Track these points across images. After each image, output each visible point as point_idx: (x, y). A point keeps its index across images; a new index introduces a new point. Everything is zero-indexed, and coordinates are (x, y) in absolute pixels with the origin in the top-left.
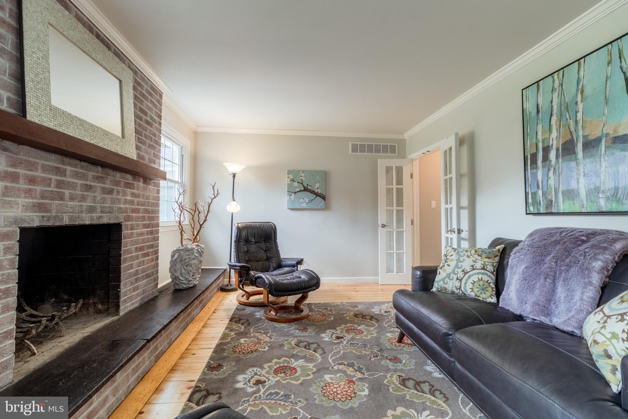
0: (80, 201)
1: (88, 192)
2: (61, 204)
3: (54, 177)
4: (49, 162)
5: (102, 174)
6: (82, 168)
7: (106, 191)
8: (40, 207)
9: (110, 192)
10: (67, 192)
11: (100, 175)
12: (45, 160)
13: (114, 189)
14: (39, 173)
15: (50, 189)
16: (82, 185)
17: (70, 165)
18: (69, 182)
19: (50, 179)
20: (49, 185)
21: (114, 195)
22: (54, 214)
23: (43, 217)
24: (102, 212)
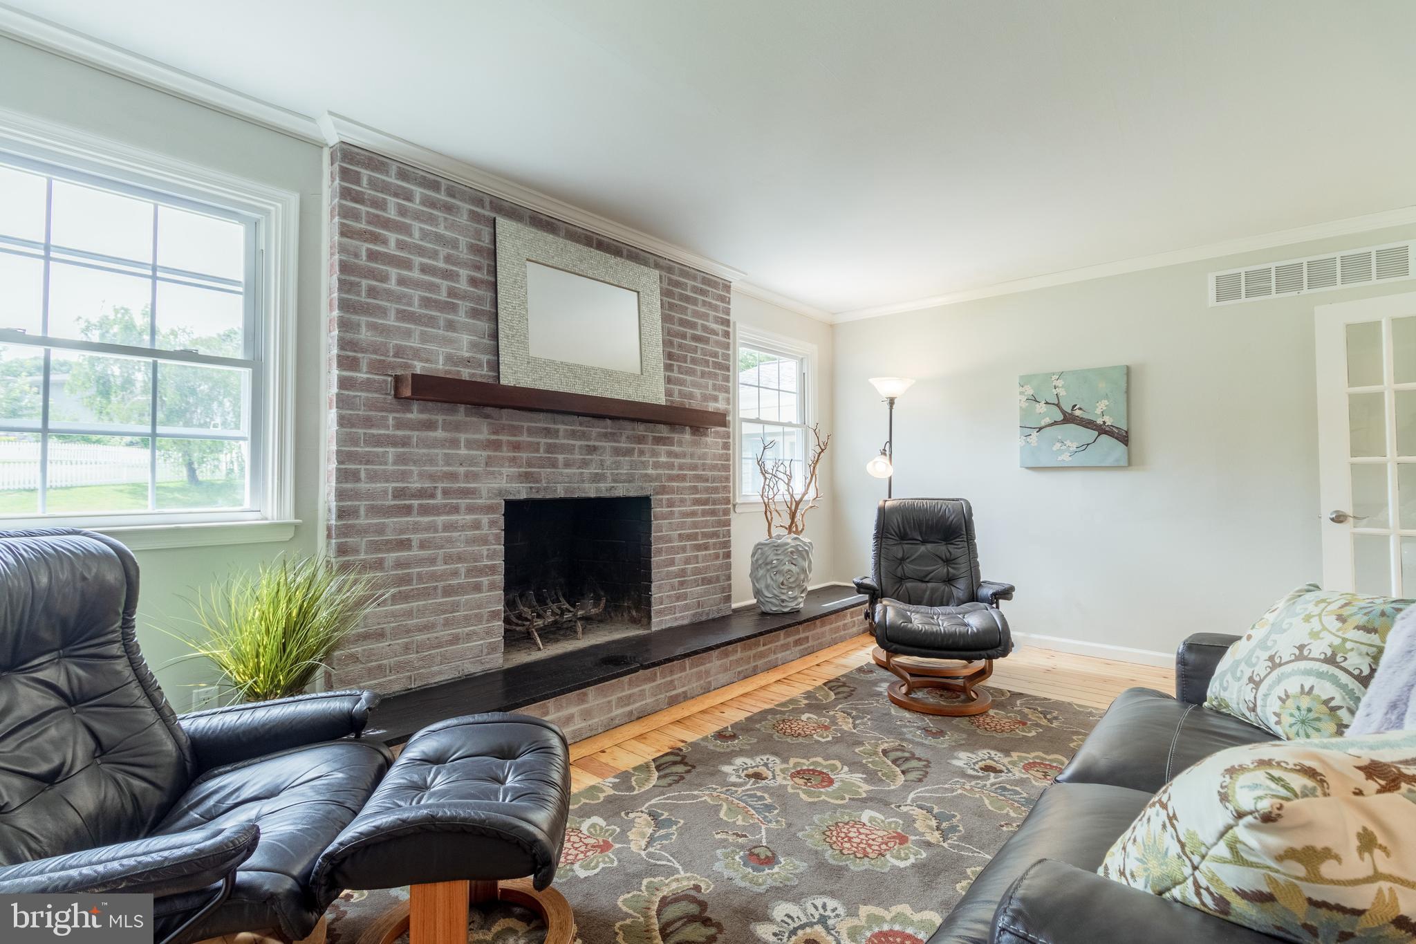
0: (580, 467)
1: (592, 455)
2: (554, 472)
3: (543, 441)
4: (536, 423)
5: (612, 428)
6: (581, 424)
7: (617, 452)
8: (527, 477)
9: (629, 452)
10: (561, 457)
11: (609, 430)
12: (531, 422)
13: (634, 449)
14: (524, 438)
15: (539, 455)
16: (581, 447)
17: (563, 423)
18: (562, 444)
19: (538, 444)
20: (537, 451)
21: (635, 457)
22: (545, 485)
23: (531, 488)
24: (615, 481)
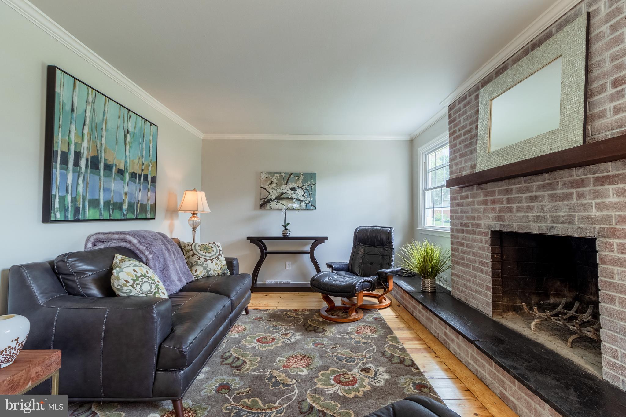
0: (526, 212)
1: (534, 202)
2: (511, 216)
3: (505, 197)
4: (501, 187)
5: (549, 180)
6: (525, 182)
7: (554, 198)
8: (499, 218)
9: (568, 197)
10: (515, 206)
11: (547, 182)
12: (499, 187)
13: (572, 193)
14: (497, 197)
15: (504, 206)
16: (526, 198)
17: (515, 184)
18: (515, 198)
19: (503, 199)
20: (502, 203)
21: (574, 200)
22: (507, 223)
23: (501, 224)
24: (553, 222)
